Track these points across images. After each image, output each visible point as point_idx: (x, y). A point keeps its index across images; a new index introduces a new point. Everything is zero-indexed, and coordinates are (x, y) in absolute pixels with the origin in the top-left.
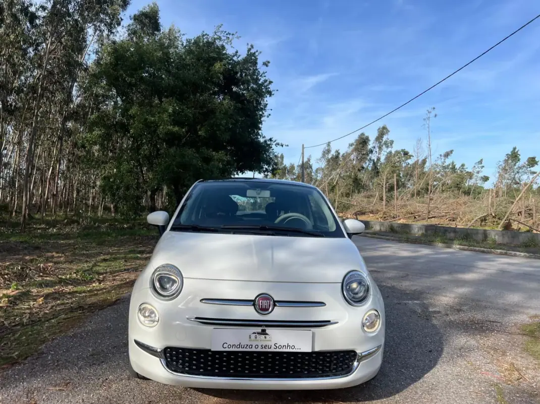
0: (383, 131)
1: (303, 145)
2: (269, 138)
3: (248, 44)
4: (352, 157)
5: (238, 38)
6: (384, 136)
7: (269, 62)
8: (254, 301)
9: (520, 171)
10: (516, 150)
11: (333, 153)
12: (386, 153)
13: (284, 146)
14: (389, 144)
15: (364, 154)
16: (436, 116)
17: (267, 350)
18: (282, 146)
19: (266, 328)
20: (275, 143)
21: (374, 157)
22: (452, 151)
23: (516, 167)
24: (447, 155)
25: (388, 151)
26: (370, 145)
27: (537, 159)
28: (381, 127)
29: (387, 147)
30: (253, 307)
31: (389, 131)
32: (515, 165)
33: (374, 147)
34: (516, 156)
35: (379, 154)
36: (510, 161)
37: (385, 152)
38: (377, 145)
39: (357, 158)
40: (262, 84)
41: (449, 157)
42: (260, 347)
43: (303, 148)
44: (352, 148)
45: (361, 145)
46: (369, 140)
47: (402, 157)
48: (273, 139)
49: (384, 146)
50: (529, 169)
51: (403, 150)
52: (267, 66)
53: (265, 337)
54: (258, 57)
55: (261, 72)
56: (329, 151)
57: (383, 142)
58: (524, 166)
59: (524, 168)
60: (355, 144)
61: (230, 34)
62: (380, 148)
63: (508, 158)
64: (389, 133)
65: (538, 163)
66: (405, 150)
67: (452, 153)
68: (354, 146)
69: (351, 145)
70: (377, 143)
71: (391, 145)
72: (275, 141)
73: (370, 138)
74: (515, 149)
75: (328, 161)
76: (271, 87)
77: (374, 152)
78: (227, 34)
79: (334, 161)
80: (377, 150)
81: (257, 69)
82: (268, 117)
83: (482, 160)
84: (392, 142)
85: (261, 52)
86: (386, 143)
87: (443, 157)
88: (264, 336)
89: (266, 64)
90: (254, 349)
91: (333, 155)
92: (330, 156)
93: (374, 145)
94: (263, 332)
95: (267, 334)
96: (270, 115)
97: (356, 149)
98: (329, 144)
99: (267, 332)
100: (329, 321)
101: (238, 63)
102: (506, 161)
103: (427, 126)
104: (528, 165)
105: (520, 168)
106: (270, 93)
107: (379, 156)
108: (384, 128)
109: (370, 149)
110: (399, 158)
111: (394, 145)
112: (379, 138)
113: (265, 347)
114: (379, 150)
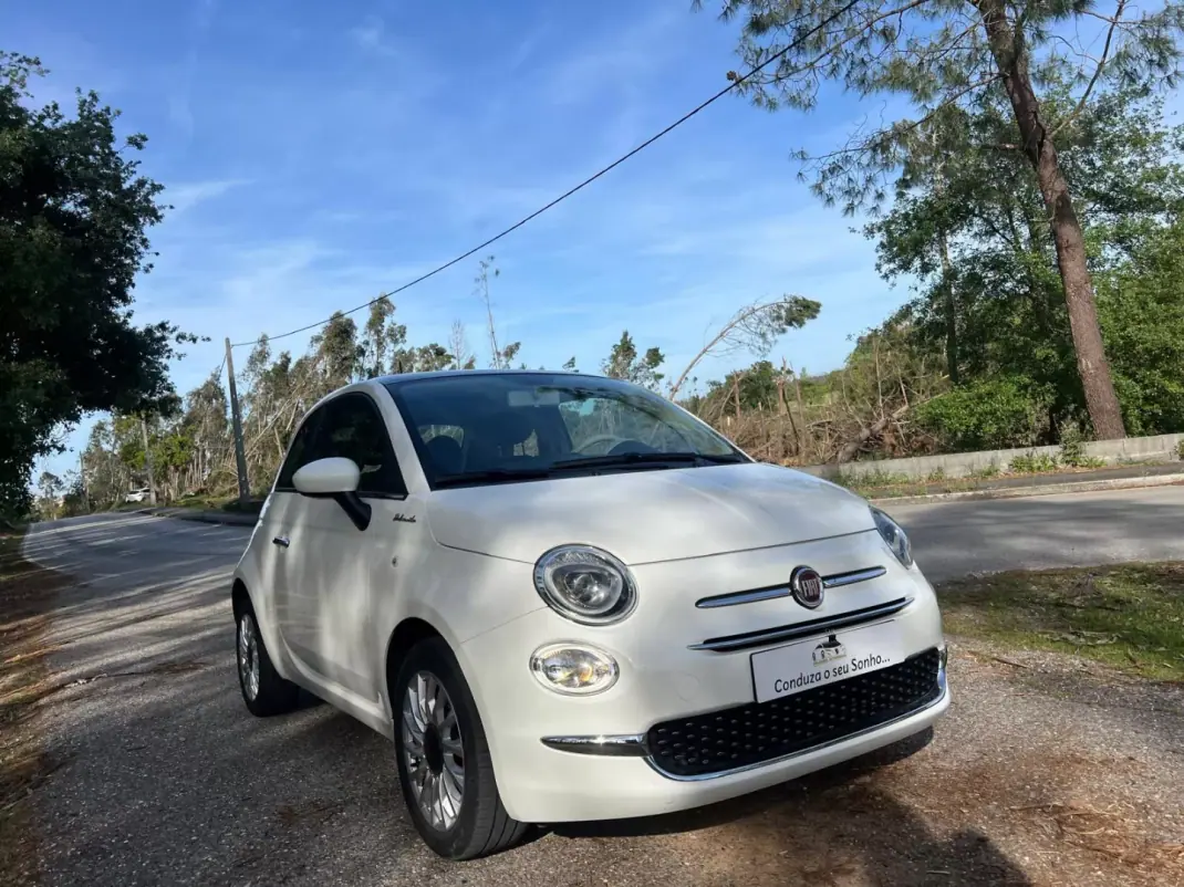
0: (381, 308)
1: (228, 340)
2: (159, 322)
3: (79, 90)
4: (320, 367)
5: (41, 73)
6: (386, 317)
7: (144, 139)
8: (790, 585)
9: (639, 374)
10: (629, 337)
11: (275, 359)
12: (392, 355)
13: (199, 341)
14: (398, 334)
15: (345, 359)
16: (497, 273)
17: (845, 676)
18: (194, 340)
19: (834, 632)
20: (175, 334)
21: (368, 363)
22: (517, 345)
23: (631, 368)
24: (510, 352)
25: (396, 350)
26: (359, 338)
27: (661, 352)
28: (377, 298)
29: (396, 342)
30: (791, 597)
31: (394, 308)
32: (629, 364)
33: (367, 343)
34: (629, 348)
35: (380, 356)
36: (620, 358)
37: (391, 349)
38: (372, 338)
39: (333, 367)
40: (132, 192)
41: (514, 356)
42: (832, 673)
43: (229, 346)
44: (318, 347)
45: (338, 340)
46: (354, 328)
47: (433, 360)
48: (171, 326)
49: (388, 340)
50: (651, 370)
51: (433, 346)
52: (140, 147)
53: (837, 651)
54: (112, 124)
55: (126, 162)
56: (262, 356)
57: (385, 331)
58: (643, 367)
59: (645, 370)
60: (324, 337)
61: (28, 61)
62: (380, 344)
63: (617, 353)
64: (395, 312)
65: (665, 359)
66: (437, 344)
67: (519, 348)
68: (322, 343)
69: (317, 339)
70: (373, 332)
71: (402, 336)
72: (174, 330)
73: (356, 323)
74: (626, 334)
75: (266, 376)
76: (157, 200)
77: (367, 353)
78: (20, 61)
79: (281, 379)
80: (375, 349)
81: (113, 154)
82: (147, 271)
83: (573, 359)
84: (403, 331)
85: (119, 113)
86: (392, 334)
87: (503, 358)
88: (833, 649)
89: (137, 142)
90: (824, 682)
91: (275, 364)
92: (269, 367)
93: (366, 338)
94: (833, 643)
95: (839, 644)
96: (151, 266)
97: (328, 349)
98: (263, 341)
99: (838, 639)
100: (903, 600)
101: (57, 134)
102: (614, 358)
103: (483, 293)
104: (650, 363)
105: (637, 369)
106: (153, 214)
107: (380, 360)
108: (382, 300)
109: (359, 346)
110: (427, 362)
111: (407, 337)
112: (375, 323)
113: (839, 671)
114: (379, 348)
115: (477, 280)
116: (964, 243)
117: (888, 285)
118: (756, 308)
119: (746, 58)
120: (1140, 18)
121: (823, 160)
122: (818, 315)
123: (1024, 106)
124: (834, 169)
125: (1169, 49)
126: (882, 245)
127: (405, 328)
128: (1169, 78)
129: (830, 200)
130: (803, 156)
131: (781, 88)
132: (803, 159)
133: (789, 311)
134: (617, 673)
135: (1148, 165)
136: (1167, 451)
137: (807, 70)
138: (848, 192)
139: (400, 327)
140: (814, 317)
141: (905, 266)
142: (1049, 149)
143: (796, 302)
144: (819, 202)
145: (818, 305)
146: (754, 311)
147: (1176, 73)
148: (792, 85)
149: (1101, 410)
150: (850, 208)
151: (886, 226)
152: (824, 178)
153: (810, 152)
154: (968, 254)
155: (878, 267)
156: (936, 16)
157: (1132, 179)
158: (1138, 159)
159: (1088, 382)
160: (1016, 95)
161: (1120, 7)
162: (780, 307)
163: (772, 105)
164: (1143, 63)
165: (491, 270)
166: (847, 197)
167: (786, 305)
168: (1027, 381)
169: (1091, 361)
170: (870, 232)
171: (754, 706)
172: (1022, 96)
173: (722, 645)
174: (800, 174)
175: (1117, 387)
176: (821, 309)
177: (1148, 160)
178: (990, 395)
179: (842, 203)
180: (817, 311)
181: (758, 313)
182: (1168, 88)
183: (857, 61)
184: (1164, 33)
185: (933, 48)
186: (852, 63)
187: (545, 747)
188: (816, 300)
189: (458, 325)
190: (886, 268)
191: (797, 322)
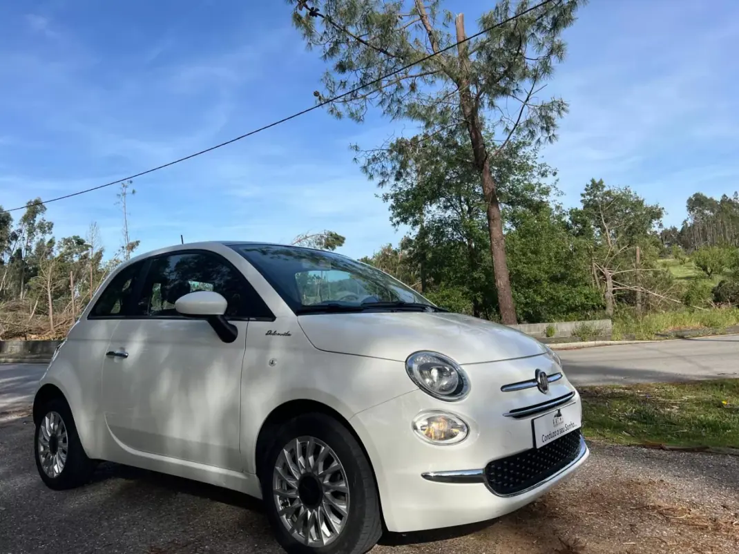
0: (35, 208)
6: (38, 216)
8: (536, 380)
12: (39, 241)
14: (46, 227)
16: (134, 192)
19: (559, 408)
21: (19, 245)
22: (137, 243)
24: (131, 247)
26: (14, 227)
28: (33, 200)
29: (44, 232)
31: (46, 209)
33: (21, 231)
35: (29, 241)
37: (39, 237)
38: (25, 228)
41: (134, 250)
46: (11, 220)
47: (74, 247)
49: (38, 230)
51: (75, 238)
53: (561, 419)
57: (36, 224)
62: (31, 233)
64: (46, 212)
66: (78, 237)
67: (138, 245)
70: (26, 224)
71: (50, 229)
73: (13, 217)
77: (19, 238)
80: (26, 236)
84: (51, 226)
86: (41, 226)
87: (126, 250)
88: (559, 418)
93: (20, 227)
95: (561, 415)
99: (561, 412)
103: (122, 204)
107: (29, 244)
108: (38, 203)
109: (14, 233)
110: (70, 248)
111: (53, 230)
112: (29, 218)
113: (562, 430)
114: (29, 236)
115: (119, 195)
116: (434, 212)
117: (395, 229)
118: (308, 235)
119: (327, 84)
120: (540, 105)
121: (368, 153)
122: (343, 245)
123: (477, 141)
124: (375, 159)
125: (551, 122)
126: (393, 207)
127: (53, 224)
128: (550, 137)
129: (371, 177)
130: (356, 148)
131: (347, 106)
132: (356, 150)
133: (327, 240)
134: (468, 431)
135: (526, 182)
136: (541, 332)
137: (362, 99)
138: (382, 174)
139: (49, 223)
140: (341, 245)
141: (405, 220)
142: (487, 165)
143: (331, 235)
144: (365, 177)
145: (344, 239)
146: (306, 237)
147: (553, 135)
148: (354, 106)
149: (506, 309)
150: (382, 184)
151: (395, 196)
152: (369, 163)
153: (361, 147)
154: (437, 217)
155: (391, 219)
156: (433, 84)
157: (520, 187)
158: (521, 178)
159: (500, 292)
160: (473, 134)
161: (528, 97)
162: (322, 237)
163: (339, 115)
164: (539, 128)
165: (129, 190)
166: (381, 176)
167: (326, 236)
168: (467, 290)
169: (502, 282)
170: (386, 198)
171: (534, 450)
172: (476, 134)
173: (519, 414)
174: (355, 159)
175: (514, 297)
176: (345, 241)
177: (526, 179)
178: (448, 296)
179: (378, 179)
180: (343, 242)
181: (309, 239)
182: (549, 143)
183: (395, 99)
184: (550, 114)
185: (438, 101)
186: (392, 100)
187: (424, 479)
188: (342, 236)
189: (94, 225)
190: (395, 220)
191: (331, 247)
